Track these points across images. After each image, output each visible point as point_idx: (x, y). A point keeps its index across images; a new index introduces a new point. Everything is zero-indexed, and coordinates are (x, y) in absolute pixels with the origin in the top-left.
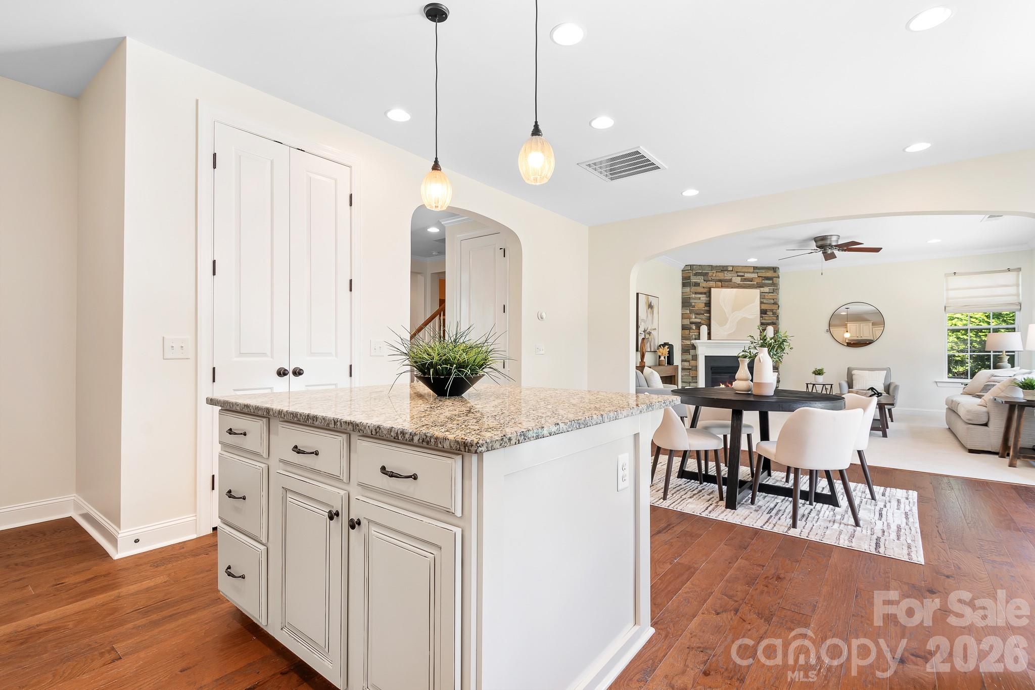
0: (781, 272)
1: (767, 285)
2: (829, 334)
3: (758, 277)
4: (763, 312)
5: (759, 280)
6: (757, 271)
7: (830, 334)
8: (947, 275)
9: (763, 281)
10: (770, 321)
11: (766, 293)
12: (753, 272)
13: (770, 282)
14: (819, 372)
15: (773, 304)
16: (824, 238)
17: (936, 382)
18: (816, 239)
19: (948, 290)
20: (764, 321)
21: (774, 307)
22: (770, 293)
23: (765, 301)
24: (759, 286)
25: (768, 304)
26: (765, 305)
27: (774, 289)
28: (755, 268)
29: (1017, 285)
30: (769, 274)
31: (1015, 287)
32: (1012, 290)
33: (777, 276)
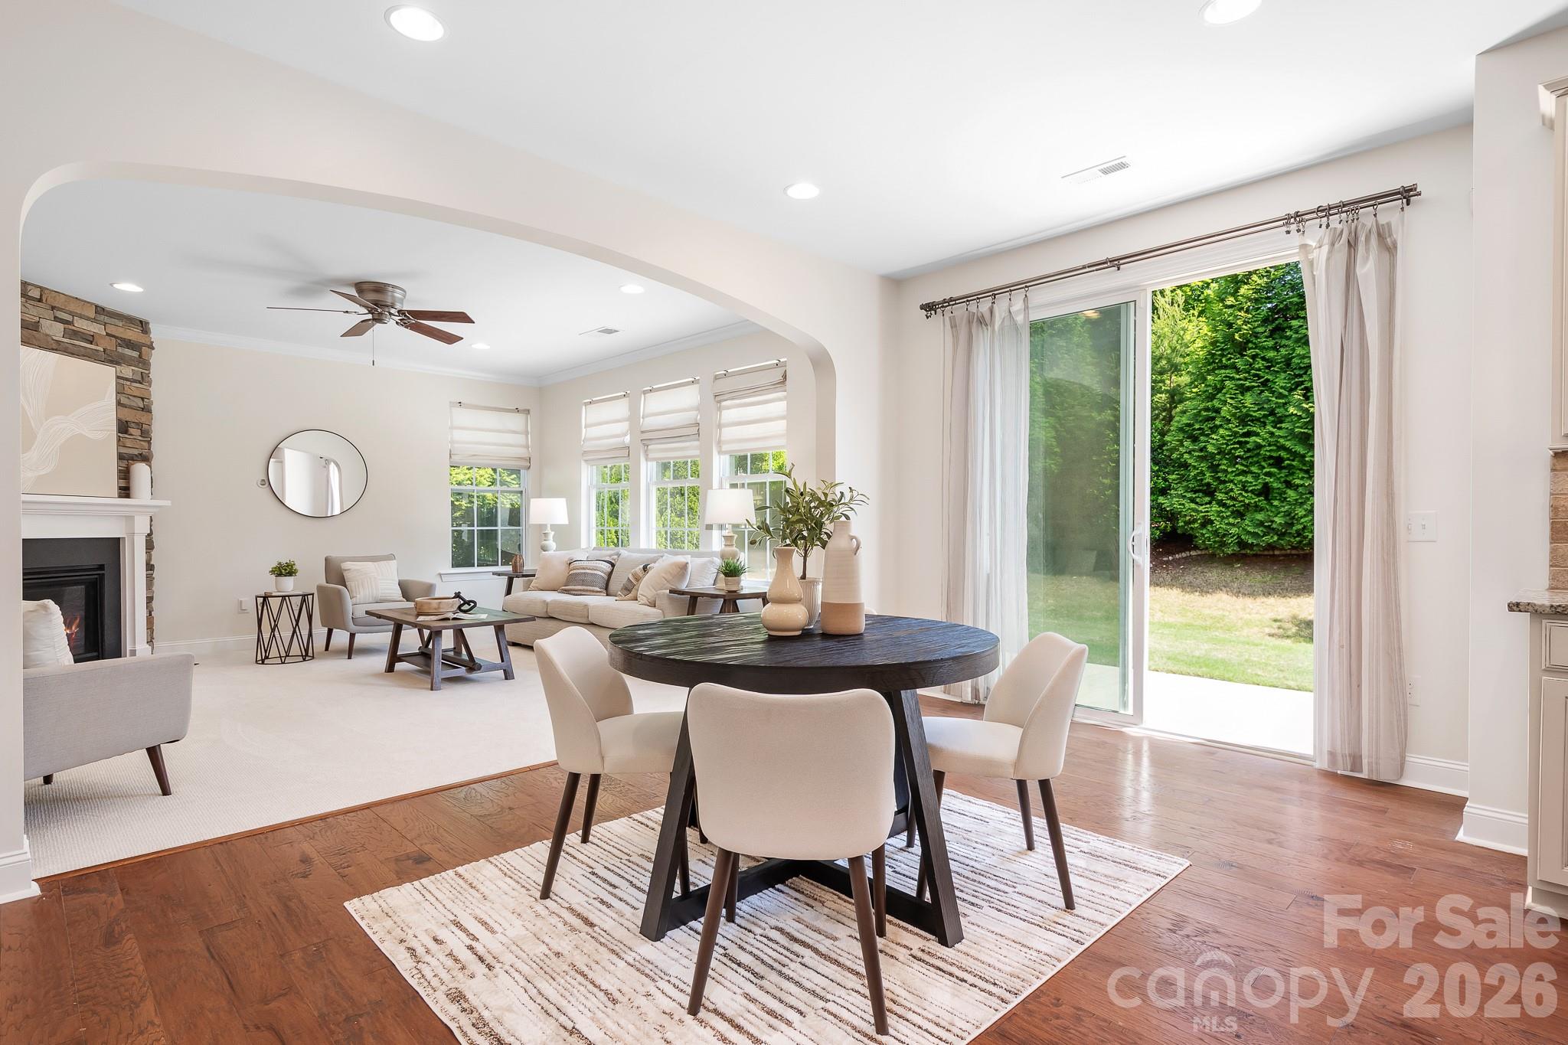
0: (156, 333)
1: (129, 361)
2: (265, 489)
3: (107, 334)
4: (123, 427)
5: (110, 344)
6: (107, 319)
7: (268, 489)
8: (452, 404)
9: (120, 349)
10: (136, 452)
11: (127, 379)
12: (94, 320)
13: (135, 354)
14: (284, 570)
15: (143, 409)
16: (379, 288)
17: (440, 575)
18: (361, 287)
19: (452, 428)
20: (123, 450)
21: (141, 417)
22: (135, 381)
23: (124, 400)
24: (111, 359)
25: (131, 407)
26: (126, 409)
27: (144, 375)
28: (101, 312)
29: (526, 433)
30: (133, 334)
31: (524, 436)
32: (520, 439)
33: (149, 343)
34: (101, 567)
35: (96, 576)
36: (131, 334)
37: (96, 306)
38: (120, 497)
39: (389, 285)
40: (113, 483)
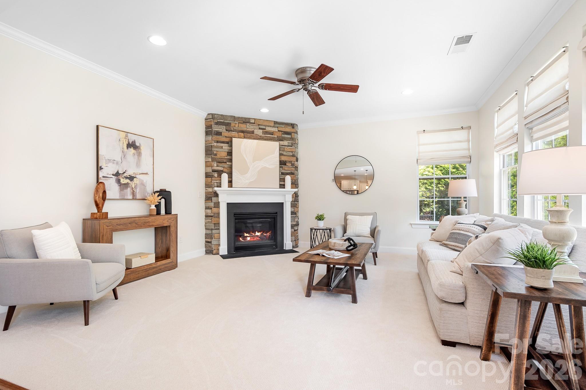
0: (300, 128)
1: (286, 139)
2: (334, 183)
3: (279, 131)
4: (282, 163)
5: (280, 134)
6: (278, 125)
8: (418, 133)
9: (283, 135)
10: (289, 172)
11: (286, 146)
12: (274, 127)
13: (289, 136)
14: (320, 218)
15: (292, 156)
17: (411, 224)
19: (419, 145)
20: (282, 171)
21: (293, 159)
22: (289, 146)
23: (284, 153)
24: (280, 139)
25: (287, 156)
26: (286, 157)
27: (293, 143)
28: (276, 123)
29: (468, 141)
30: (288, 129)
31: (467, 143)
32: (464, 145)
33: (295, 132)
34: (276, 213)
35: (275, 216)
36: (287, 129)
37: (274, 122)
38: (280, 188)
39: (306, 67)
40: (277, 183)
